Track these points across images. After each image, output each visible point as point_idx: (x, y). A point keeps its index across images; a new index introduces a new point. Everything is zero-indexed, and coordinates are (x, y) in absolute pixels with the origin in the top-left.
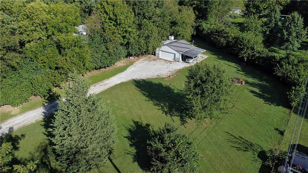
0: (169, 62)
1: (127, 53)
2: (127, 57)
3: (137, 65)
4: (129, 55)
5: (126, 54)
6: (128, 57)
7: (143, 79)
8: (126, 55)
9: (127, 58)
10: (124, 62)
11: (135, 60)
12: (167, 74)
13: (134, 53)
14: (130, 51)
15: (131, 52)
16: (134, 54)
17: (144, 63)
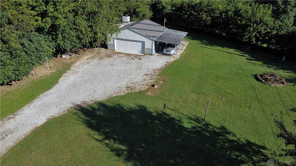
0: (136, 57)
1: (56, 48)
2: (55, 55)
3: (78, 70)
4: (59, 51)
5: (52, 50)
6: (59, 56)
7: (99, 100)
8: (53, 52)
9: (56, 57)
10: (52, 65)
11: (72, 61)
12: (146, 82)
13: (68, 47)
14: (61, 43)
15: (63, 46)
16: (68, 49)
17: (91, 63)
